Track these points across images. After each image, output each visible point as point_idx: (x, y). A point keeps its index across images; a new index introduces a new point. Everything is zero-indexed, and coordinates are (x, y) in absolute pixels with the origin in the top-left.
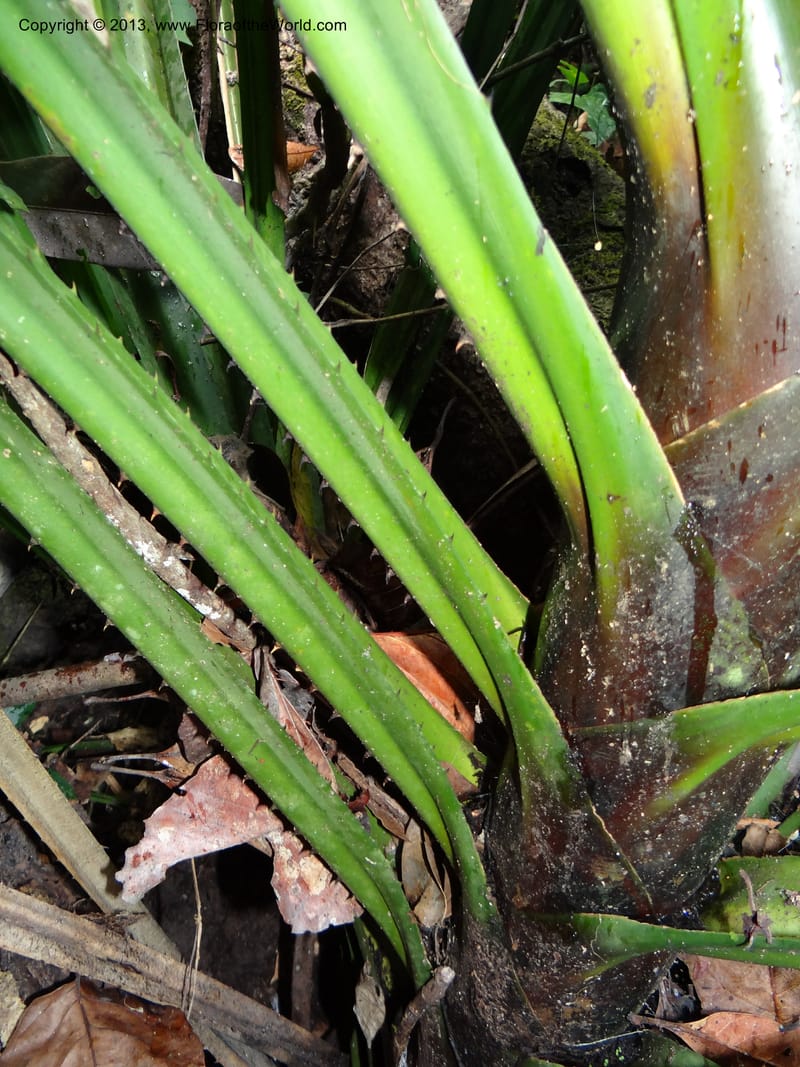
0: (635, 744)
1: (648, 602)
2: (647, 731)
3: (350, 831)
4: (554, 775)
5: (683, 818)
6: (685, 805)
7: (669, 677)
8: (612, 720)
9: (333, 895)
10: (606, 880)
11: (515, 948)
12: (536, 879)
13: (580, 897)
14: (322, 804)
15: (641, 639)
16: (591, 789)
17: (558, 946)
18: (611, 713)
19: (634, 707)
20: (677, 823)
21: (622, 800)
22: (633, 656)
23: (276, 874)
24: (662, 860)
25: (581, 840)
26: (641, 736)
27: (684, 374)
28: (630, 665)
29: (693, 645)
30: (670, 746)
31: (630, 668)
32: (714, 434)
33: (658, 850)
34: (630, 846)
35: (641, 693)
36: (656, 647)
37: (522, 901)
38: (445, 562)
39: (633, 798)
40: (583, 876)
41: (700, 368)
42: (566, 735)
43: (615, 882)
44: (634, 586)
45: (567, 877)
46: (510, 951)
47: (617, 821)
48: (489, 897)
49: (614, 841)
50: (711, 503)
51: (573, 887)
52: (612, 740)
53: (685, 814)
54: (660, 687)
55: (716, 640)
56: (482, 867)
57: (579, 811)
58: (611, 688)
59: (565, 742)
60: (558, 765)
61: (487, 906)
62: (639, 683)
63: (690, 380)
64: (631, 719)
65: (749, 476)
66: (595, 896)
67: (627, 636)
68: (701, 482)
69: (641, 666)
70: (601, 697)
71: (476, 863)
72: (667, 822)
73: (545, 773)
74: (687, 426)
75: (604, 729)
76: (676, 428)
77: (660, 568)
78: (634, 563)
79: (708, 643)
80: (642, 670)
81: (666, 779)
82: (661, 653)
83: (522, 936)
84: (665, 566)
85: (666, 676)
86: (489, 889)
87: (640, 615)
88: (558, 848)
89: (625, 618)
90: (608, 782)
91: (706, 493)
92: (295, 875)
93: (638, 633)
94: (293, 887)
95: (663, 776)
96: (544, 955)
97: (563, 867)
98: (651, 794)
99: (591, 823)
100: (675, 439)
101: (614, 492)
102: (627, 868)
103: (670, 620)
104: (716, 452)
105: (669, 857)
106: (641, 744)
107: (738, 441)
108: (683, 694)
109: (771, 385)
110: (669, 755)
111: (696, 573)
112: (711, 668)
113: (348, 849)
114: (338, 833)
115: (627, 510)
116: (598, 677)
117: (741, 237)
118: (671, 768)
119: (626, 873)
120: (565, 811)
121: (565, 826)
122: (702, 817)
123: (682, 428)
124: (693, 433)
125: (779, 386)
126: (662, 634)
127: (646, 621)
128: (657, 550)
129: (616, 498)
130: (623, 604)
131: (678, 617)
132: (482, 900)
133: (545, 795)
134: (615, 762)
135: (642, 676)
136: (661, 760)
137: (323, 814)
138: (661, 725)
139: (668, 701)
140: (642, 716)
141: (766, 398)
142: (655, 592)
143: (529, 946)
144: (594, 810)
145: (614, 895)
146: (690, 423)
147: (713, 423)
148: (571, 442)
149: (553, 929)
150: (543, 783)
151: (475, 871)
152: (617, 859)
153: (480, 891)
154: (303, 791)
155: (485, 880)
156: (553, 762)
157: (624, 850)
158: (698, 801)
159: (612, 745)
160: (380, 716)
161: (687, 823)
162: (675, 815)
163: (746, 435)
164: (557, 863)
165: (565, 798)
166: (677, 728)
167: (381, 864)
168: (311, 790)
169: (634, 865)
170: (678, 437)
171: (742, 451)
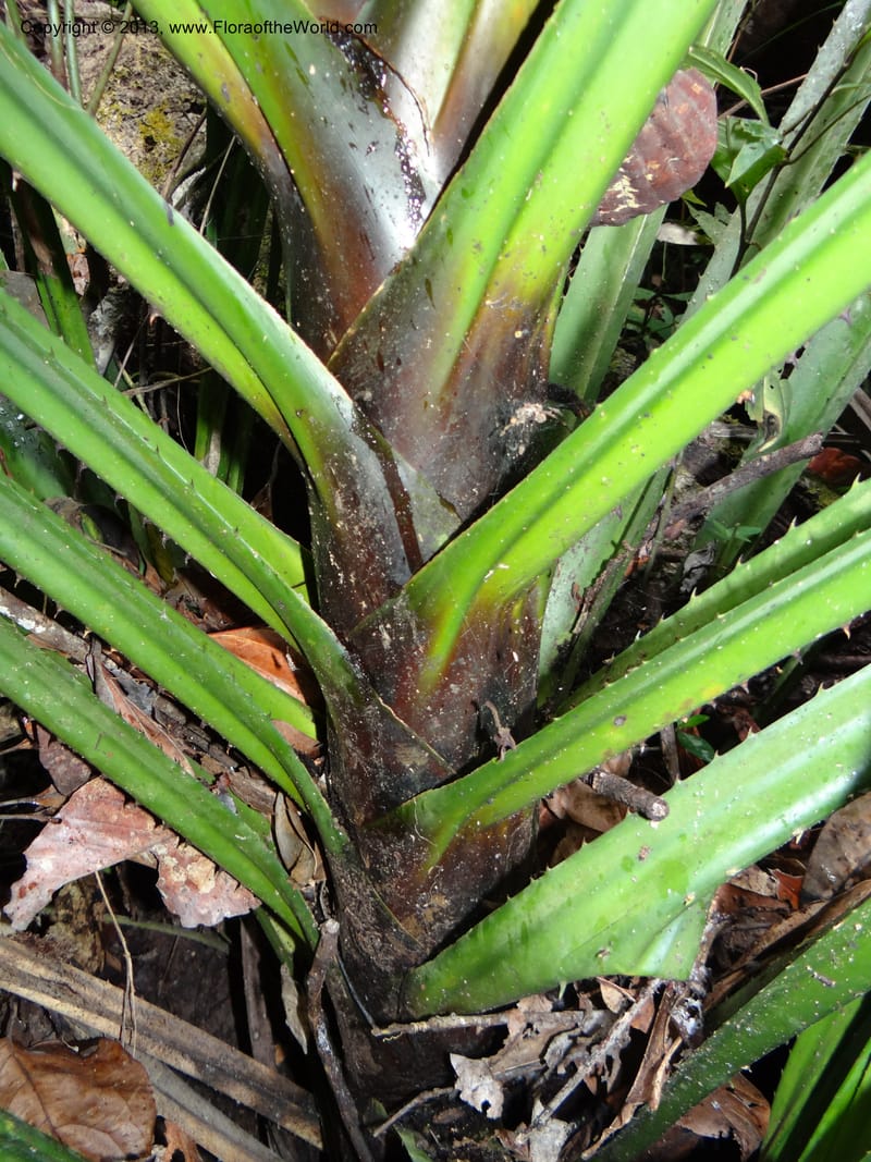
0: (388, 626)
1: (355, 495)
2: (392, 610)
3: (212, 810)
4: (342, 681)
5: (455, 688)
6: (451, 673)
7: (392, 556)
8: (368, 611)
9: (224, 892)
10: (413, 766)
11: (368, 866)
12: (363, 789)
13: (398, 792)
14: (179, 788)
15: (361, 528)
16: (373, 683)
17: (395, 844)
18: (364, 605)
19: (377, 592)
20: (452, 694)
21: (397, 683)
22: (361, 547)
23: (161, 878)
24: (453, 735)
25: (380, 734)
26: (389, 616)
27: (320, 299)
28: (361, 555)
29: (398, 521)
30: (411, 616)
31: (363, 560)
32: (354, 338)
33: (446, 726)
34: (420, 726)
35: (378, 576)
36: (373, 532)
37: (360, 817)
38: (196, 508)
39: (405, 678)
40: (394, 769)
41: (328, 290)
42: (344, 643)
43: (421, 767)
44: (340, 483)
45: (381, 774)
46: (364, 869)
47: (399, 703)
48: (337, 827)
49: (406, 726)
50: (368, 395)
51: (389, 782)
52: (374, 630)
53: (455, 683)
54: (388, 567)
55: (414, 511)
56: (324, 800)
57: (370, 707)
58: (357, 582)
59: (342, 649)
60: (342, 670)
61: (339, 837)
62: (373, 569)
63: (324, 302)
64: (379, 605)
65: (385, 364)
66: (408, 784)
67: (351, 530)
68: (358, 381)
69: (369, 553)
70: (353, 595)
71: (319, 797)
72: (442, 694)
73: (336, 681)
74: (335, 339)
75: (364, 623)
76: (329, 344)
77: (351, 461)
78: (333, 465)
79: (409, 516)
80: (371, 555)
81: (421, 649)
82: (378, 536)
83: (370, 851)
84: (354, 458)
85: (388, 555)
86: (336, 820)
87: (353, 508)
88: (367, 751)
89: (345, 515)
90: (381, 671)
91: (363, 389)
92: (183, 878)
93: (357, 524)
94: (181, 889)
95: (417, 648)
96: (388, 860)
97: (376, 767)
98: (416, 668)
99: (384, 714)
100: (332, 353)
101: (298, 408)
102: (427, 750)
103: (374, 504)
104: (359, 353)
105: (459, 730)
106: (392, 623)
107: (369, 340)
108: (407, 567)
109: (375, 289)
110: (413, 625)
111: (380, 458)
112: (420, 538)
113: (217, 830)
114: (203, 816)
115: (311, 419)
116: (347, 578)
117: (316, 181)
118: (420, 636)
119: (427, 754)
120: (361, 711)
121: (365, 726)
122: (472, 685)
123: (333, 342)
124: (341, 344)
125: (381, 288)
126: (372, 519)
127: (358, 511)
128: (345, 447)
129: (301, 411)
130: (339, 503)
131: (378, 500)
132: (334, 833)
133: (343, 703)
134: (381, 649)
135: (373, 562)
136: (409, 632)
137: (183, 799)
138: (400, 602)
139: (398, 578)
140: (386, 598)
141: (377, 299)
142: (355, 483)
143: (376, 859)
144: (381, 701)
145: (424, 777)
146: (336, 336)
147: (350, 331)
148: (258, 377)
149: (386, 831)
150: (338, 692)
151: (321, 806)
152: (415, 742)
153: (329, 826)
154: (157, 778)
155: (330, 811)
156: (339, 669)
157: (417, 732)
158: (460, 668)
159: (374, 634)
160: (196, 677)
161: (460, 694)
162: (445, 686)
163: (373, 333)
164: (371, 764)
165: (356, 698)
166: (411, 598)
167: (250, 837)
168: (165, 775)
169: (431, 745)
170: (334, 350)
171: (374, 346)
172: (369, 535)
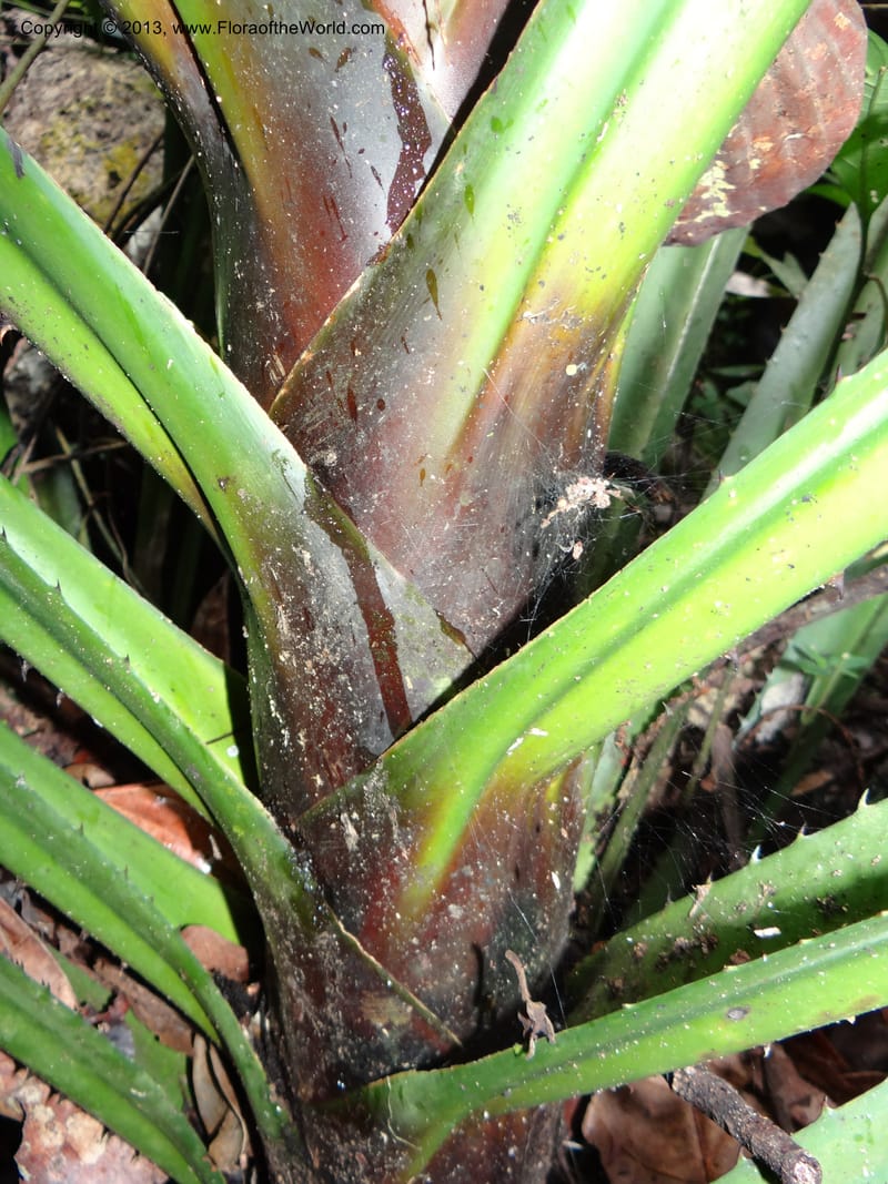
0: (355, 816)
1: (307, 614)
2: (362, 792)
3: (98, 1055)
4: (283, 892)
5: (455, 911)
6: (451, 888)
7: (363, 709)
8: (324, 791)
9: (118, 1159)
10: (389, 1026)
11: (316, 1164)
12: (311, 1052)
13: (363, 1059)
14: (49, 1022)
15: (316, 665)
16: (330, 898)
17: (357, 1142)
18: (319, 781)
19: (339, 763)
20: (451, 920)
21: (367, 902)
22: (317, 694)
23: (26, 1144)
24: (450, 980)
25: (339, 976)
26: (357, 800)
27: (260, 305)
28: (316, 706)
29: (374, 657)
30: (390, 803)
31: (318, 712)
32: (311, 366)
33: (441, 966)
34: (400, 969)
35: (340, 740)
36: (335, 672)
37: (306, 1091)
38: (65, 624)
39: (378, 895)
40: (360, 1029)
41: (272, 291)
42: (288, 834)
43: (401, 1027)
44: (285, 595)
45: (339, 1036)
46: (312, 1168)
47: (370, 932)
48: (274, 1098)
49: (379, 966)
50: (331, 458)
51: (351, 1049)
52: (332, 820)
53: (456, 904)
54: (355, 727)
55: (400, 641)
56: (256, 1057)
57: (325, 934)
58: (309, 746)
59: (284, 842)
60: (284, 875)
61: (275, 1113)
62: (334, 728)
63: (267, 309)
64: (342, 783)
65: (360, 409)
66: (380, 1053)
67: (301, 666)
68: (315, 435)
69: (327, 703)
70: (302, 764)
71: (248, 1053)
72: (436, 920)
73: (274, 891)
74: (282, 370)
75: (318, 808)
76: (273, 377)
77: (302, 560)
78: (273, 565)
79: (392, 649)
80: (331, 707)
81: (405, 854)
82: (343, 678)
83: (321, 1144)
84: (307, 556)
85: (358, 709)
86: (272, 1088)
87: (304, 633)
88: (320, 999)
89: (292, 643)
90: (342, 882)
91: (324, 447)
92: (58, 1141)
93: (310, 658)
94: (53, 1159)
95: (399, 852)
96: (347, 1162)
97: (331, 1023)
98: (396, 881)
99: (346, 946)
100: (277, 391)
101: (222, 476)
102: (410, 1002)
103: (337, 629)
104: (319, 391)
105: (460, 972)
106: (361, 812)
107: (335, 370)
108: (386, 726)
109: (345, 288)
110: (393, 817)
111: (347, 557)
112: (409, 683)
113: (105, 1082)
114: (84, 1061)
115: (241, 493)
116: (294, 738)
117: (254, 109)
118: (404, 835)
119: (410, 1009)
120: (310, 938)
121: (316, 962)
122: (481, 905)
123: (278, 374)
124: (291, 376)
125: (356, 286)
126: (334, 651)
127: (312, 638)
128: (293, 537)
129: (227, 480)
130: (284, 624)
131: (343, 622)
132: (273, 1108)
133: (284, 924)
134: (343, 849)
135: (333, 716)
136: (387, 828)
137: (55, 1038)
138: (374, 781)
139: (373, 743)
140: (352, 772)
141: (347, 305)
142: (307, 595)
143: (329, 1156)
144: (342, 926)
145: (405, 1044)
146: (284, 365)
147: (306, 356)
148: (162, 425)
149: (345, 1119)
150: (277, 907)
151: (250, 1066)
152: (392, 991)
153: (261, 1096)
154: (17, 1009)
155: (264, 1076)
156: (279, 873)
157: (396, 976)
158: (464, 880)
159: (333, 826)
160: (72, 870)
161: (464, 919)
162: (441, 908)
163: (341, 359)
164: (324, 1019)
165: (305, 920)
166: (390, 776)
167: (152, 1093)
168: (27, 1005)
169: (417, 995)
170: (279, 387)
171: (342, 381)
172: (328, 676)
